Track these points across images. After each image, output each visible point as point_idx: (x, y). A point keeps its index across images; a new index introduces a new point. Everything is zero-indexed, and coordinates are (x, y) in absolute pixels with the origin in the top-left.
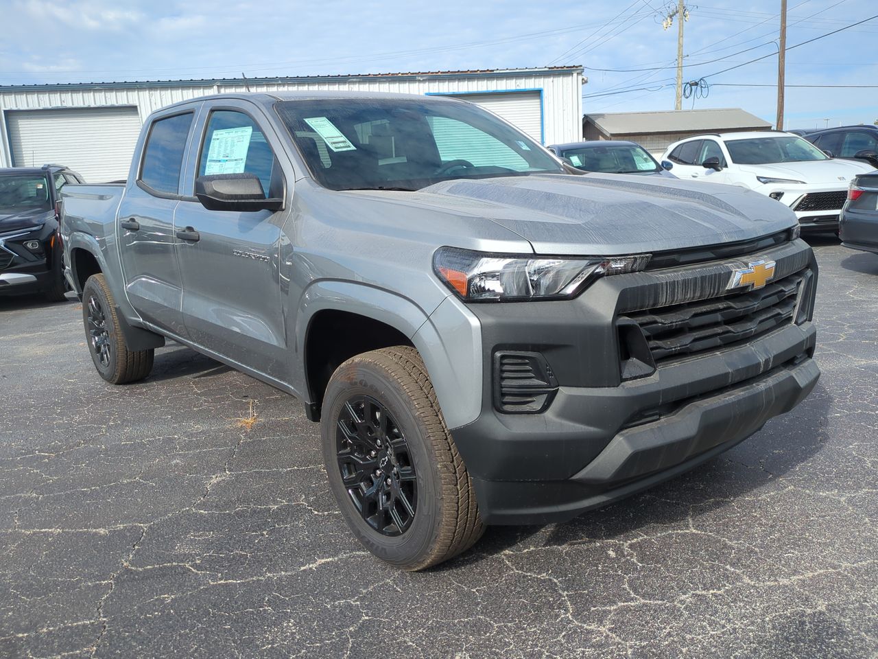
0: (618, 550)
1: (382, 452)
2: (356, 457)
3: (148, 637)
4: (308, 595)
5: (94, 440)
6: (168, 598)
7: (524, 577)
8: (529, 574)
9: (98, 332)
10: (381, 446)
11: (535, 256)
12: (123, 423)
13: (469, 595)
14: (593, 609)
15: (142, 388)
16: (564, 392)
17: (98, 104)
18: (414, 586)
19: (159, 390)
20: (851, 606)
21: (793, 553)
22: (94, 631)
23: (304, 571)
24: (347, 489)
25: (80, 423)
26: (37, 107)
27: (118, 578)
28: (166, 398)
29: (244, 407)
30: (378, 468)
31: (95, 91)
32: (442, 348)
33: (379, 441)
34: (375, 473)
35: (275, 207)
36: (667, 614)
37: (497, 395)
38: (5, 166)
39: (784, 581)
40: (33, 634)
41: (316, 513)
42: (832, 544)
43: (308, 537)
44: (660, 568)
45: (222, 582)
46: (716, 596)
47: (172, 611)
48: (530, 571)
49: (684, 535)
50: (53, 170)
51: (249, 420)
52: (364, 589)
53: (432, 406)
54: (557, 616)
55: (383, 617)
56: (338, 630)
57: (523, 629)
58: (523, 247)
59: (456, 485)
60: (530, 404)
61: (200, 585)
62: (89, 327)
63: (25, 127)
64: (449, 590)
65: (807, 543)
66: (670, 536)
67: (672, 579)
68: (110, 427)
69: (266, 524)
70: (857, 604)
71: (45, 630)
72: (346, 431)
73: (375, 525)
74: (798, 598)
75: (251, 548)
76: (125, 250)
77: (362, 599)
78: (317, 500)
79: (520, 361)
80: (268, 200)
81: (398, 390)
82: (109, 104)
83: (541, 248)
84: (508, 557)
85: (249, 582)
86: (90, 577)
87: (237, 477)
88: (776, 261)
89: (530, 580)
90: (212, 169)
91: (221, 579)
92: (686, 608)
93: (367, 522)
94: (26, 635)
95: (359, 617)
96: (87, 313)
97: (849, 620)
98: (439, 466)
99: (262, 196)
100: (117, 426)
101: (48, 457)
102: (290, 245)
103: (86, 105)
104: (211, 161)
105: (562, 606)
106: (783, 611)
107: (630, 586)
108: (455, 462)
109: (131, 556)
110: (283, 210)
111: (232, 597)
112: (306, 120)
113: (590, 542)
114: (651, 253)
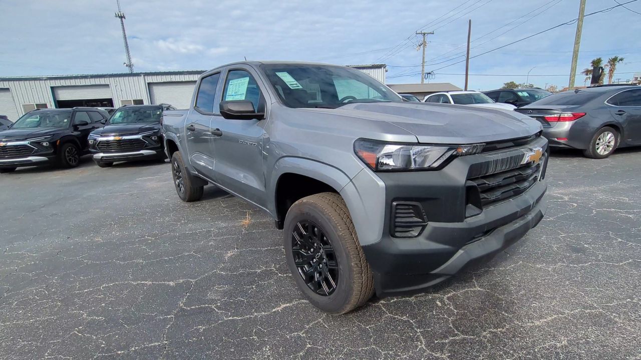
0: (442, 301)
1: (317, 250)
2: (303, 251)
3: (188, 356)
4: (277, 329)
5: (174, 231)
6: (202, 328)
7: (394, 318)
8: (396, 317)
9: (179, 178)
10: (316, 247)
11: (419, 144)
12: (188, 222)
13: (365, 331)
14: (436, 342)
15: (198, 204)
16: (431, 225)
17: (186, 80)
18: (334, 324)
19: (206, 204)
20: (581, 341)
21: (535, 304)
22: (159, 350)
23: (275, 312)
24: (298, 267)
25: (168, 222)
26: (161, 81)
27: (176, 313)
28: (208, 209)
29: (244, 214)
30: (315, 258)
31: (184, 74)
32: (359, 198)
33: (315, 244)
34: (313, 260)
35: (260, 117)
36: (478, 345)
37: (393, 226)
38: (148, 104)
39: (537, 323)
40: (126, 352)
41: (280, 275)
42: (555, 298)
43: (276, 290)
44: (467, 313)
45: (231, 318)
46: (503, 333)
47: (203, 338)
48: (397, 315)
49: (474, 292)
50: (164, 106)
51: (247, 221)
52: (307, 325)
53: (349, 229)
54: (417, 346)
55: (318, 345)
56: (294, 354)
57: (399, 356)
58: (412, 139)
59: (362, 274)
60: (411, 232)
61: (219, 320)
62: (175, 175)
63: (156, 90)
64: (354, 327)
65: (541, 297)
66: (467, 292)
67: (476, 321)
68: (182, 224)
69: (254, 281)
70: (584, 340)
71: (133, 349)
72: (297, 238)
73: (312, 288)
74: (549, 335)
75: (247, 296)
76: (188, 141)
77: (307, 332)
78: (280, 267)
79: (407, 207)
80: (256, 113)
81: (329, 219)
82: (190, 80)
83: (422, 139)
84: (384, 305)
85: (245, 319)
86: (162, 313)
87: (241, 252)
88: (542, 147)
89: (398, 321)
90: (229, 98)
91: (230, 316)
92: (488, 341)
93: (308, 286)
94: (122, 352)
95: (305, 345)
96: (174, 169)
97: (583, 352)
98: (353, 264)
99: (254, 112)
100: (185, 223)
101: (151, 240)
102: (269, 138)
103: (181, 80)
104: (228, 95)
105: (418, 339)
106: (544, 345)
107: (453, 325)
108: (362, 261)
109: (185, 300)
110: (265, 119)
111: (236, 329)
112: (277, 73)
113: (426, 295)
114: (484, 143)
